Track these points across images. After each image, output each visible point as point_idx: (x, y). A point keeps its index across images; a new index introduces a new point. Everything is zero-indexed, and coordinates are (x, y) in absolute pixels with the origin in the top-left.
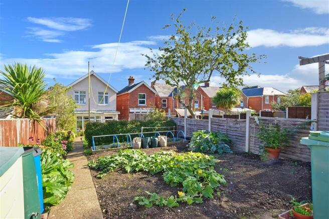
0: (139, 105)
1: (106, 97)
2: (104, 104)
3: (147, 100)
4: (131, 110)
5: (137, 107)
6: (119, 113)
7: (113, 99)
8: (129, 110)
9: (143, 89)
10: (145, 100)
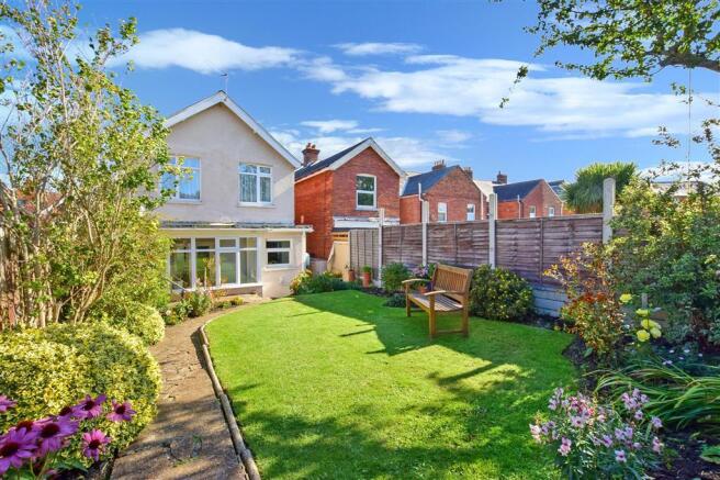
0: (359, 207)
1: (265, 181)
2: (259, 203)
3: (378, 195)
4: (339, 223)
5: (354, 214)
6: (311, 230)
7: (284, 186)
8: (332, 221)
9: (369, 161)
10: (374, 193)
